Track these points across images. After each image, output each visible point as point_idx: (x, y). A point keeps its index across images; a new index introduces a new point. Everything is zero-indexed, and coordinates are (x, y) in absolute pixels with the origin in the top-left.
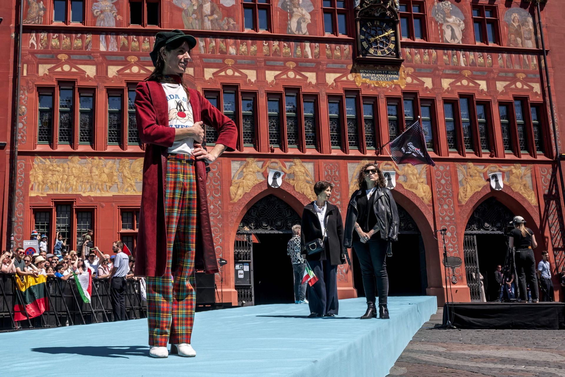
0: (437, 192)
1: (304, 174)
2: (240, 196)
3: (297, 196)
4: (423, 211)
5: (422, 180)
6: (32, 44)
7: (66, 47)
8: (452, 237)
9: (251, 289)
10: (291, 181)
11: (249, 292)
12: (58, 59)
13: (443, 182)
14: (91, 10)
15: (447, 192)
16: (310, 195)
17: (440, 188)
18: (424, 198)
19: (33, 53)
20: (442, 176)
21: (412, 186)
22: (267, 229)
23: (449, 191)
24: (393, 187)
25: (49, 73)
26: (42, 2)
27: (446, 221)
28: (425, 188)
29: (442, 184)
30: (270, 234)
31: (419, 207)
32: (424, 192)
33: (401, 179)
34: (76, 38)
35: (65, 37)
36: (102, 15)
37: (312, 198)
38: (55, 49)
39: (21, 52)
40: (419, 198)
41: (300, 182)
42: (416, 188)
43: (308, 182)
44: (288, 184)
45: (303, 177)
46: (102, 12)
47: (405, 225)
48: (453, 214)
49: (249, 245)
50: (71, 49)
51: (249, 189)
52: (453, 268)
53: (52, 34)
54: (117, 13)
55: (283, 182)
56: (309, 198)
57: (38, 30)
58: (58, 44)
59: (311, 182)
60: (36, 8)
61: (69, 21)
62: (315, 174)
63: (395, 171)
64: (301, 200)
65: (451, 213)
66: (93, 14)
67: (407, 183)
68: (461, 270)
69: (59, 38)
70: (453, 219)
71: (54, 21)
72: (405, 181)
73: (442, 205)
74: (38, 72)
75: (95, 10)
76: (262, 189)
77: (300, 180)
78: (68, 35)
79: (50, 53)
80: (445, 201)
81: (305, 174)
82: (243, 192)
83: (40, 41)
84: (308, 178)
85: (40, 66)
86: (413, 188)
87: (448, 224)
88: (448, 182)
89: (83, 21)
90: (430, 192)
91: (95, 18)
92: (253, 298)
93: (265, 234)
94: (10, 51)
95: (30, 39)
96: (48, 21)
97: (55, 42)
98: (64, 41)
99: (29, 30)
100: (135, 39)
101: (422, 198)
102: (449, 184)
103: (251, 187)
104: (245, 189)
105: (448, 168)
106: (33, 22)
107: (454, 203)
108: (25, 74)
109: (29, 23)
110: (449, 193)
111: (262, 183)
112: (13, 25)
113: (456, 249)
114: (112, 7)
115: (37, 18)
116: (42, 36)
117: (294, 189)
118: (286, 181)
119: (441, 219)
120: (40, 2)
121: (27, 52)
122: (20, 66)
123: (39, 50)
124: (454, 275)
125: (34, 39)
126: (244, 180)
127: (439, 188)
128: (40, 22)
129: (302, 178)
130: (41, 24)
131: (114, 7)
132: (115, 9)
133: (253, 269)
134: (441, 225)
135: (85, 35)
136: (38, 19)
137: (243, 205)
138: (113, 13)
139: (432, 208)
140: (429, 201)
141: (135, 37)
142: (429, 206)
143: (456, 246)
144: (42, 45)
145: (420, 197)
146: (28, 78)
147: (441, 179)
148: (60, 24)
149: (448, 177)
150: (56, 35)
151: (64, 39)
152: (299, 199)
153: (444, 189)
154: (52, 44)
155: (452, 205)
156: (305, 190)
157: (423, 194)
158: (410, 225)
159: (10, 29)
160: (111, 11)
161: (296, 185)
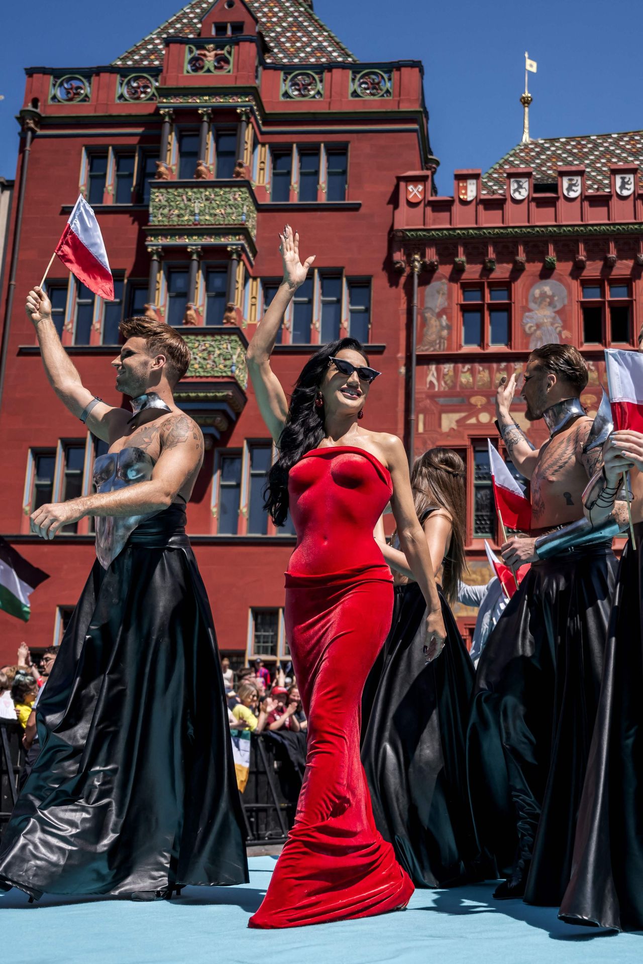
6: (431, 383)
7: (483, 385)
12: (471, 404)
14: (522, 325)
19: (433, 397)
25: (458, 426)
26: (444, 317)
34: (499, 370)
35: (481, 368)
36: (538, 332)
38: (466, 388)
39: (415, 396)
46: (538, 326)
50: (491, 388)
53: (460, 365)
54: (562, 327)
57: (440, 359)
58: (471, 380)
60: (436, 326)
61: (488, 345)
66: (524, 331)
69: (472, 372)
71: (463, 344)
74: (440, 425)
75: (527, 323)
78: (486, 365)
79: (457, 395)
83: (444, 378)
85: (444, 416)
89: (509, 342)
91: (527, 336)
94: (397, 395)
95: (427, 375)
96: (454, 346)
97: (465, 378)
98: (480, 375)
99: (425, 360)
100: (592, 368)
106: (432, 349)
108: (421, 429)
109: (427, 350)
112: (401, 355)
114: (554, 318)
115: (438, 341)
116: (446, 370)
120: (442, 317)
121: (424, 396)
122: (413, 417)
123: (442, 392)
125: (433, 374)
128: (442, 347)
130: (444, 350)
131: (558, 318)
132: (560, 321)
135: (512, 364)
136: (440, 343)
138: (557, 328)
141: (591, 363)
144: (445, 383)
146: (426, 436)
148: (472, 349)
150: (468, 366)
151: (479, 372)
154: (461, 382)
159: (397, 360)
160: (552, 324)
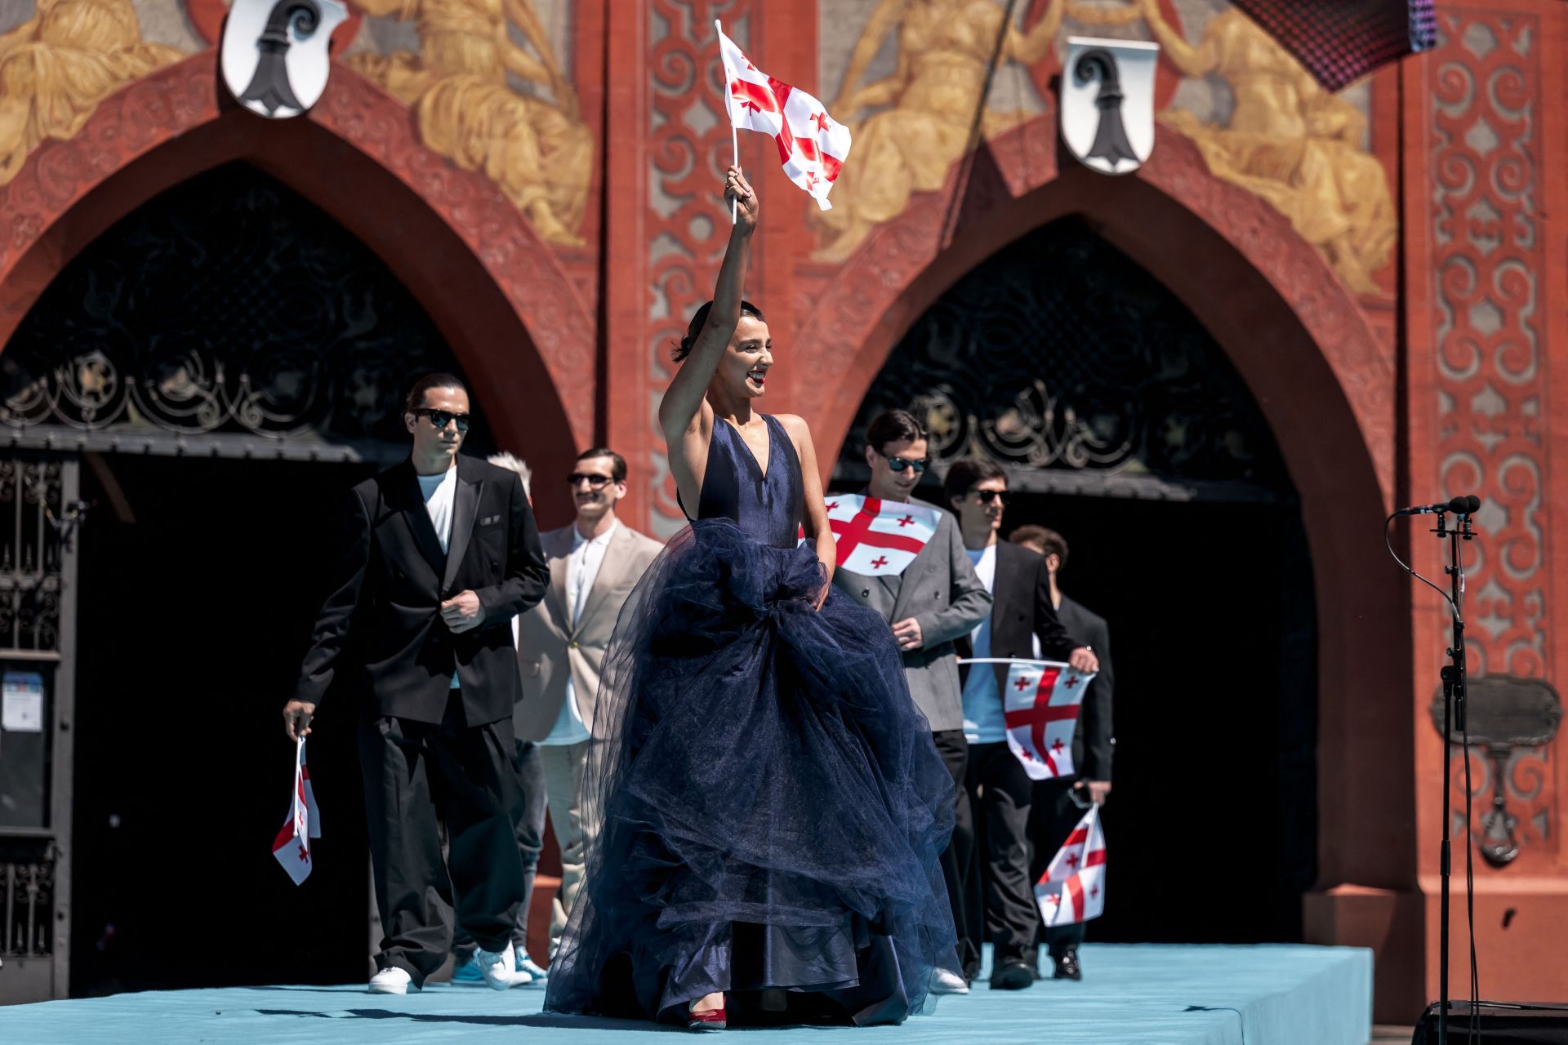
0: (1436, 212)
1: (494, 21)
2: (7, 162)
3: (433, 189)
4: (1325, 332)
5: (1338, 120)
8: (1512, 537)
9: (52, 864)
10: (398, 76)
11: (33, 888)
13: (1481, 139)
15: (1502, 211)
16: (528, 181)
17: (1459, 185)
18: (1344, 246)
20: (1479, 97)
21: (1264, 160)
22: (192, 422)
23: (1518, 209)
24: (1132, 156)
27: (1479, 422)
28: (1350, 176)
29: (1472, 157)
30: (214, 461)
31: (1304, 311)
32: (1348, 208)
33: (1195, 100)
37: (543, 208)
40: (1305, 245)
41: (462, 82)
42: (1294, 177)
43: (521, 87)
44: (374, 96)
45: (484, 51)
47: (1192, 436)
48: (1530, 373)
49: (55, 539)
51: (76, 110)
52: (1497, 756)
55: (338, 74)
56: (520, 204)
59: (543, 91)
62: (573, 28)
63: (1153, 37)
64: (458, 217)
65: (1514, 362)
67: (1233, 137)
68: (1548, 770)
70: (1530, 409)
72: (1221, 122)
73: (1458, 308)
76: (173, 120)
77: (460, 67)
80: (1484, 278)
81: (502, 29)
82: (27, 134)
84: (524, 60)
86: (1273, 172)
87: (1489, 440)
88: (1516, 147)
90: (1389, 210)
92: (62, 931)
93: (181, 460)
101: (1330, 247)
102: (1518, 159)
103: (92, 104)
104: (44, 114)
105: (1522, 44)
107: (1541, 298)
110: (1519, 219)
111: (175, 71)
113: (1530, 623)
117: (417, 137)
118: (356, 67)
119: (1444, 404)
124: (1499, 808)
126: (39, 48)
127: (1449, 186)
129: (479, 52)
133: (69, 720)
134: (1445, 450)
137: (25, 236)
139: (1389, 323)
140: (1375, 276)
142: (1370, 304)
143: (1534, 599)
145: (1314, 237)
147: (1469, 119)
149: (1513, 105)
152: (443, 211)
153: (1482, 193)
155: (1528, 310)
156: (496, 146)
157: (1339, 222)
158: (1232, 441)
161: (427, 103)
